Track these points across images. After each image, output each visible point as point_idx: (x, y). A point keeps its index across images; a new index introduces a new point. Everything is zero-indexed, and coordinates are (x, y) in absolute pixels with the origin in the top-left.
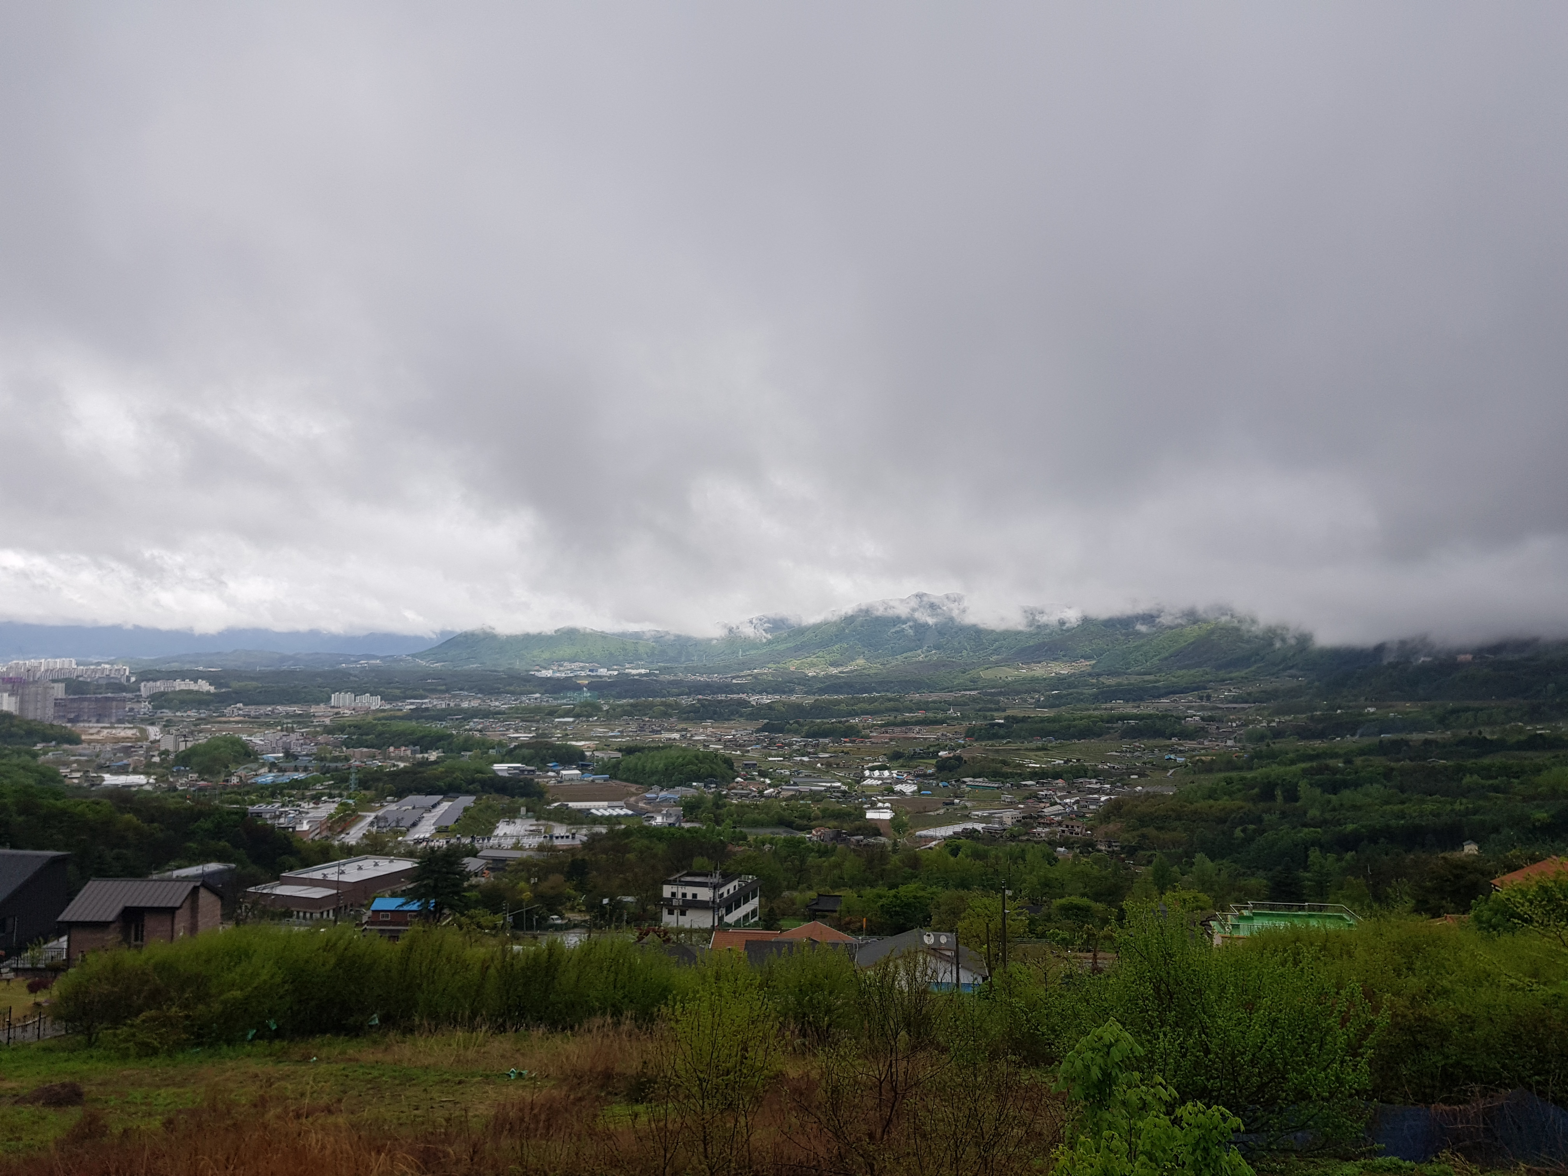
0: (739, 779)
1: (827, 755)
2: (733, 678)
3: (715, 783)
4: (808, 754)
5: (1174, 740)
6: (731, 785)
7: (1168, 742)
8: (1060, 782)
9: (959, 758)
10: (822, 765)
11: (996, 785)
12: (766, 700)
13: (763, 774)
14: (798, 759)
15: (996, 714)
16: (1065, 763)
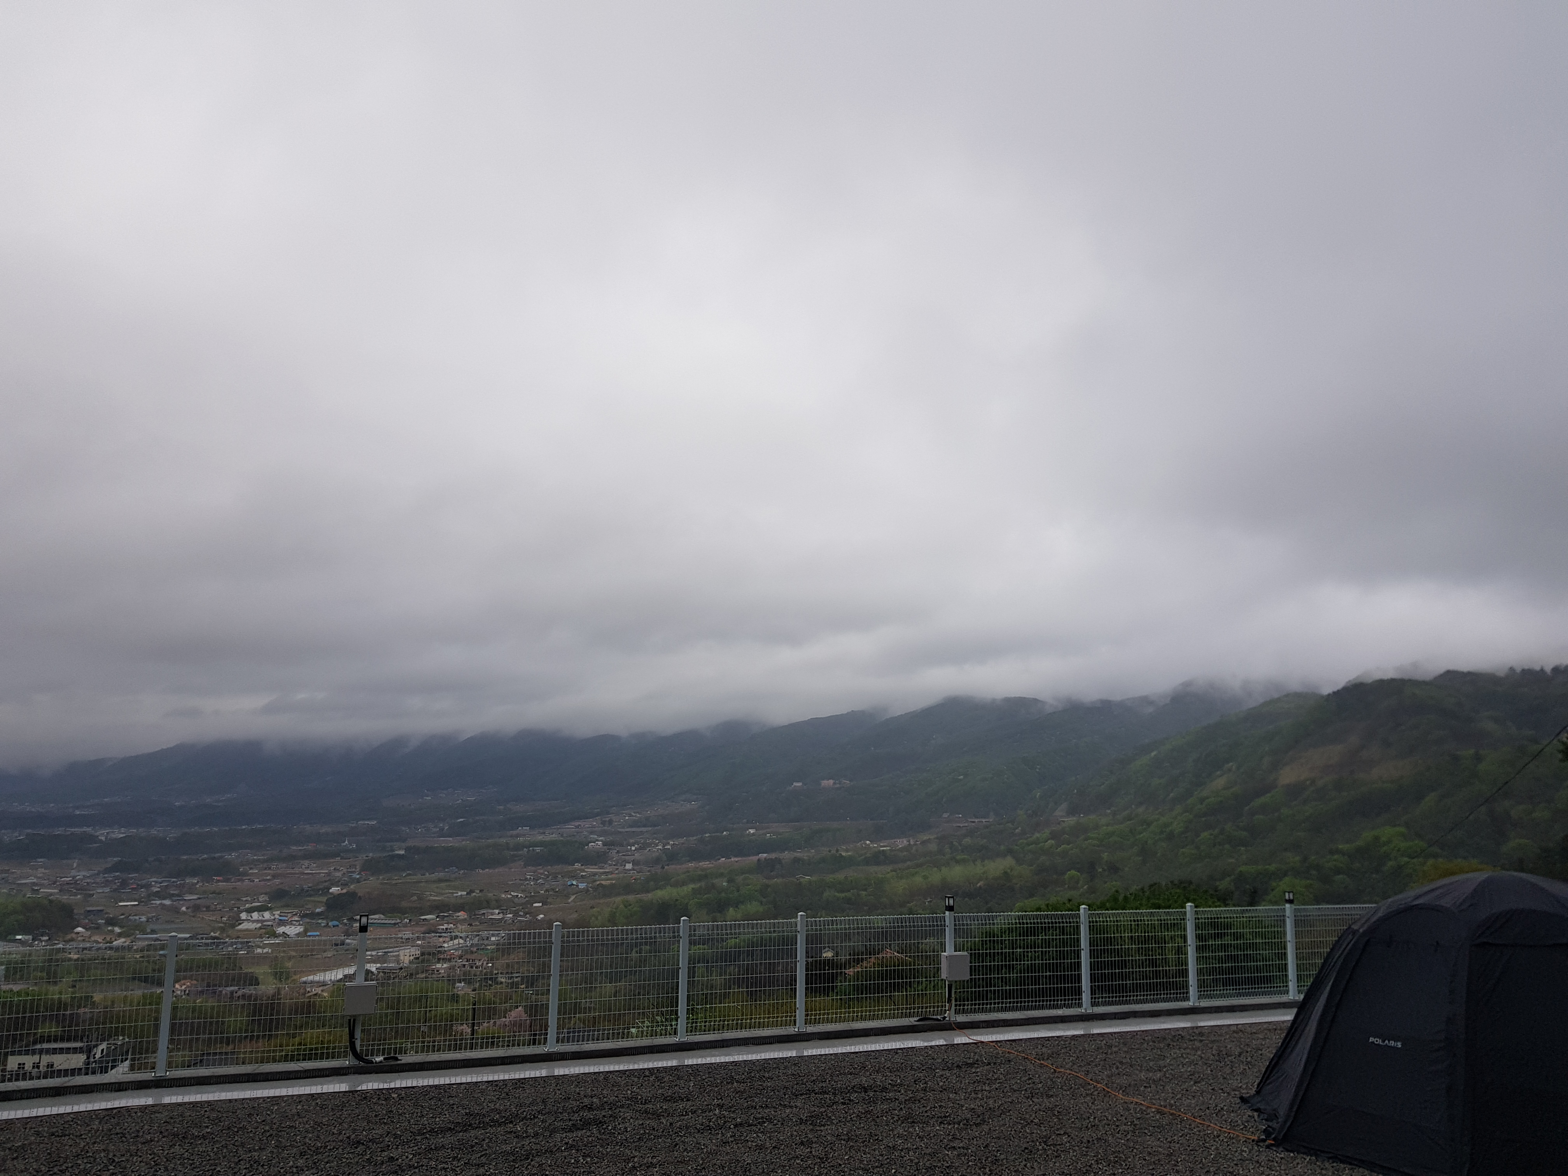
0: (79, 929)
1: (195, 897)
2: (78, 808)
3: (48, 935)
4: (170, 897)
5: (577, 866)
6: (69, 937)
7: (570, 868)
8: (462, 915)
9: (352, 895)
10: (187, 908)
11: (393, 922)
12: (118, 834)
13: (111, 922)
14: (158, 902)
15: (396, 845)
16: (467, 894)
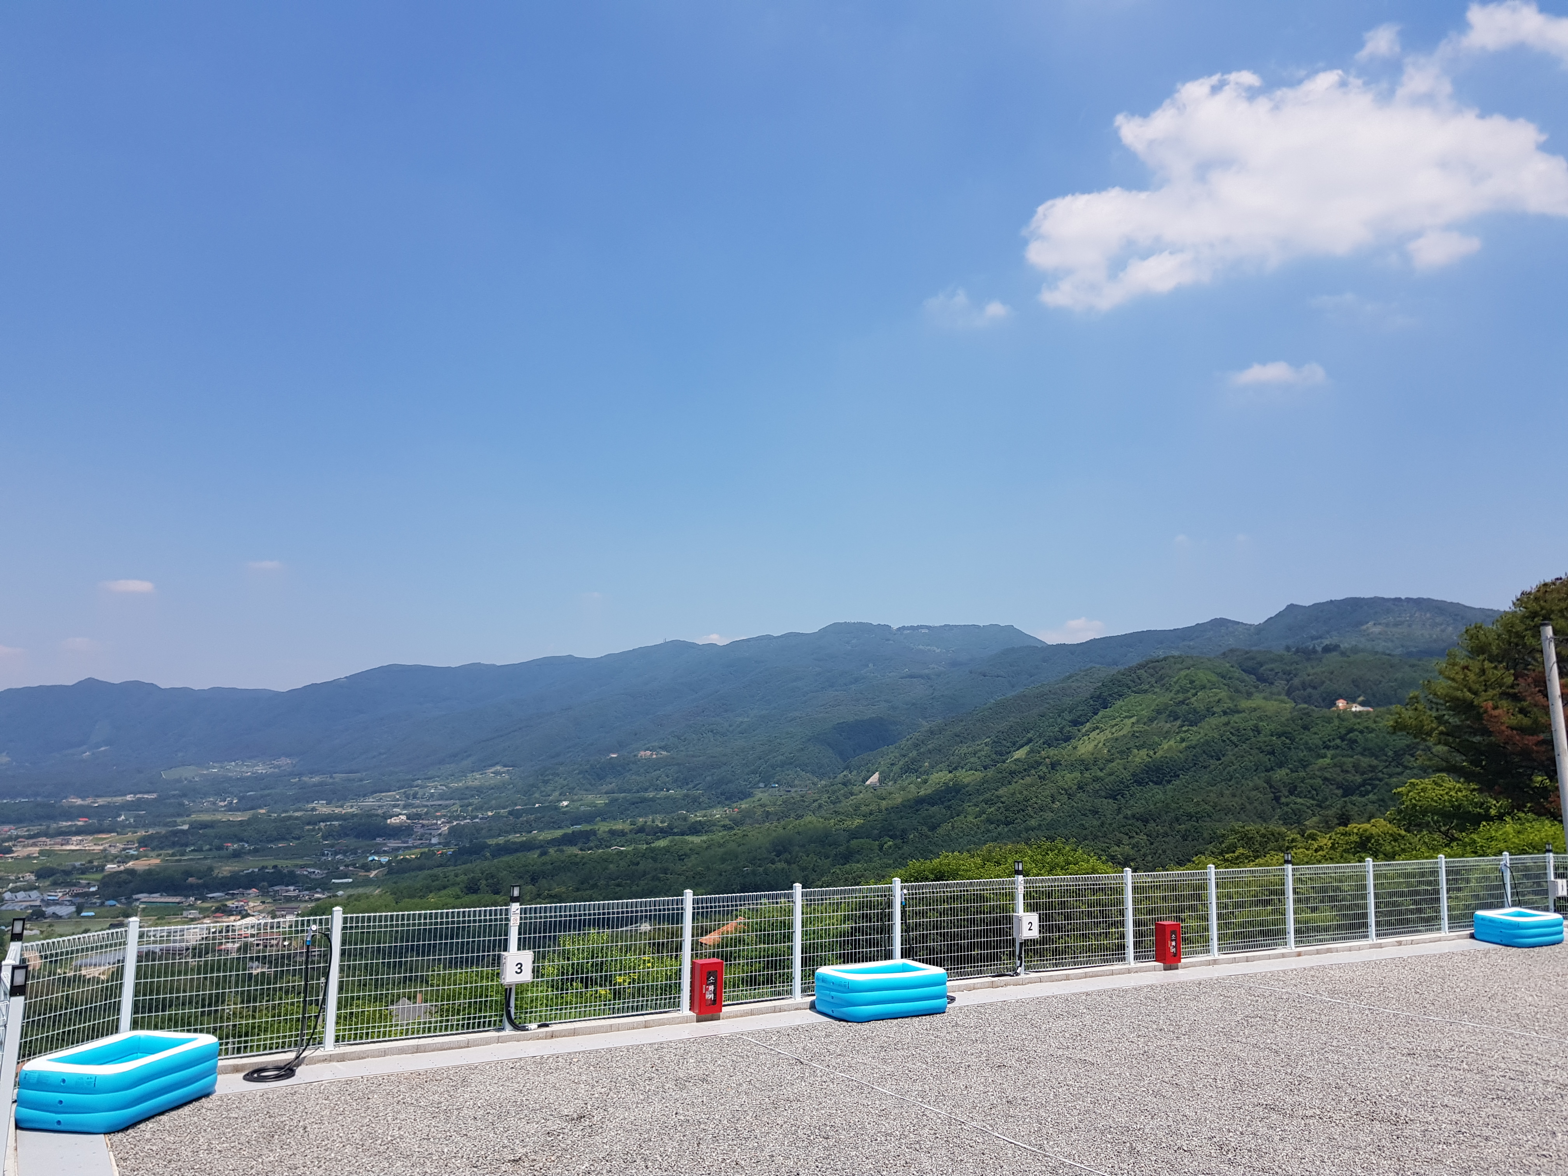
5: (379, 840)
7: (371, 843)
8: (254, 892)
9: (130, 872)
11: (177, 900)
15: (179, 820)
16: (260, 870)
